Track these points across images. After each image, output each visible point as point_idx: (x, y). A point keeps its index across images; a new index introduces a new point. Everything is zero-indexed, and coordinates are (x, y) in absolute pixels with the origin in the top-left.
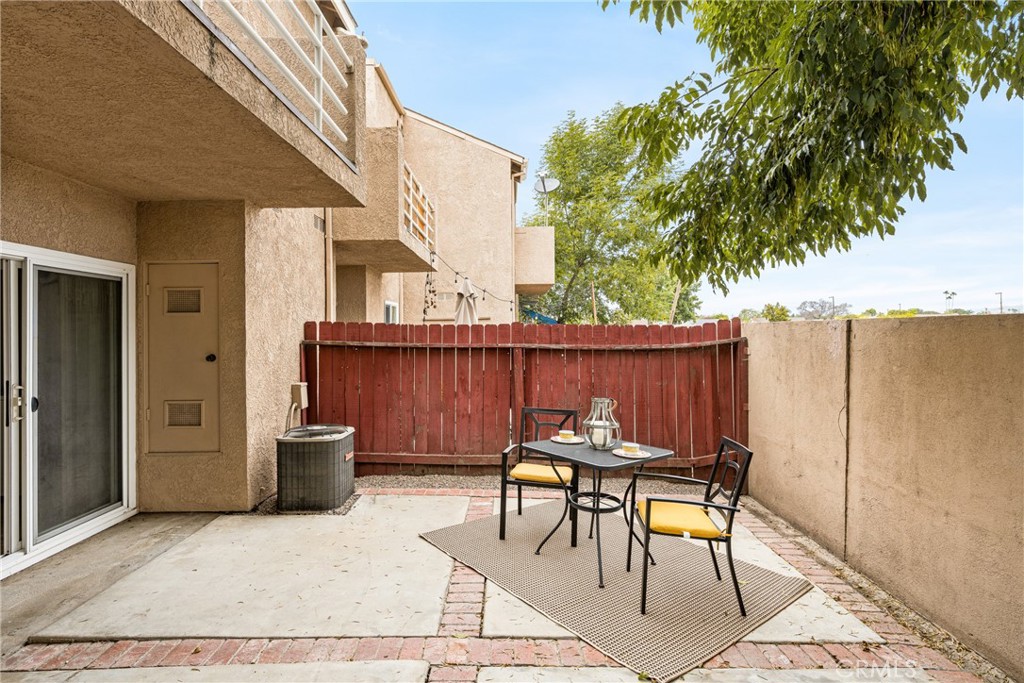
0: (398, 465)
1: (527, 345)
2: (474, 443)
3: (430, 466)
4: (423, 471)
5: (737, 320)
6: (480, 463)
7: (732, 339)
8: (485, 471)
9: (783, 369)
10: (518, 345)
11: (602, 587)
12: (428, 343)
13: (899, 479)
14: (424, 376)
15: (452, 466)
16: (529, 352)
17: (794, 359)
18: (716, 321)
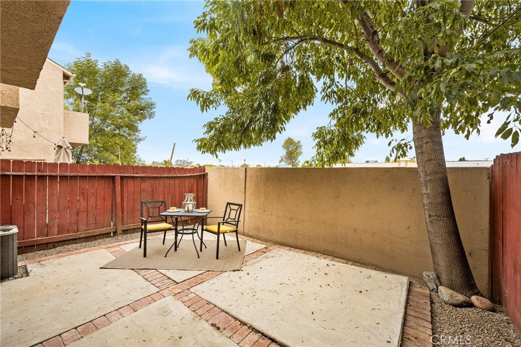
0: (34, 245)
1: (123, 175)
2: (90, 225)
3: (59, 242)
4: (54, 246)
5: (204, 166)
6: (95, 234)
7: (203, 173)
8: (97, 238)
9: (223, 183)
10: (118, 175)
11: (199, 257)
12: (58, 173)
13: (259, 209)
14: (55, 192)
15: (76, 239)
16: (122, 178)
17: (227, 179)
18: (198, 167)
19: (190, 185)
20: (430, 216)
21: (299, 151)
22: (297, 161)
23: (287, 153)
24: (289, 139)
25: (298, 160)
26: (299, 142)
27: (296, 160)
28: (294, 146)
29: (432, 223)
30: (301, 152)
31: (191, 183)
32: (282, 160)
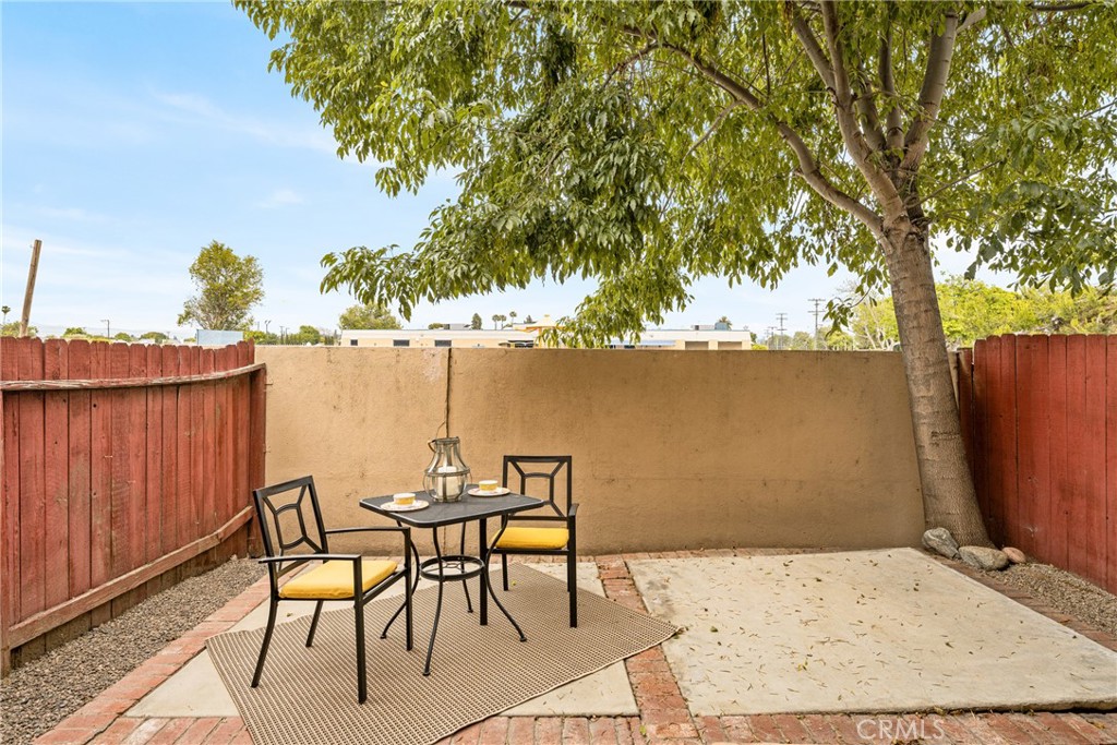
7: (253, 367)
19: (218, 412)
20: (934, 434)
21: (252, 288)
22: (243, 321)
23: (208, 293)
24: (217, 248)
25: (248, 317)
26: (250, 261)
27: (239, 317)
28: (235, 271)
29: (938, 445)
30: (256, 292)
31: (220, 407)
32: (188, 315)
